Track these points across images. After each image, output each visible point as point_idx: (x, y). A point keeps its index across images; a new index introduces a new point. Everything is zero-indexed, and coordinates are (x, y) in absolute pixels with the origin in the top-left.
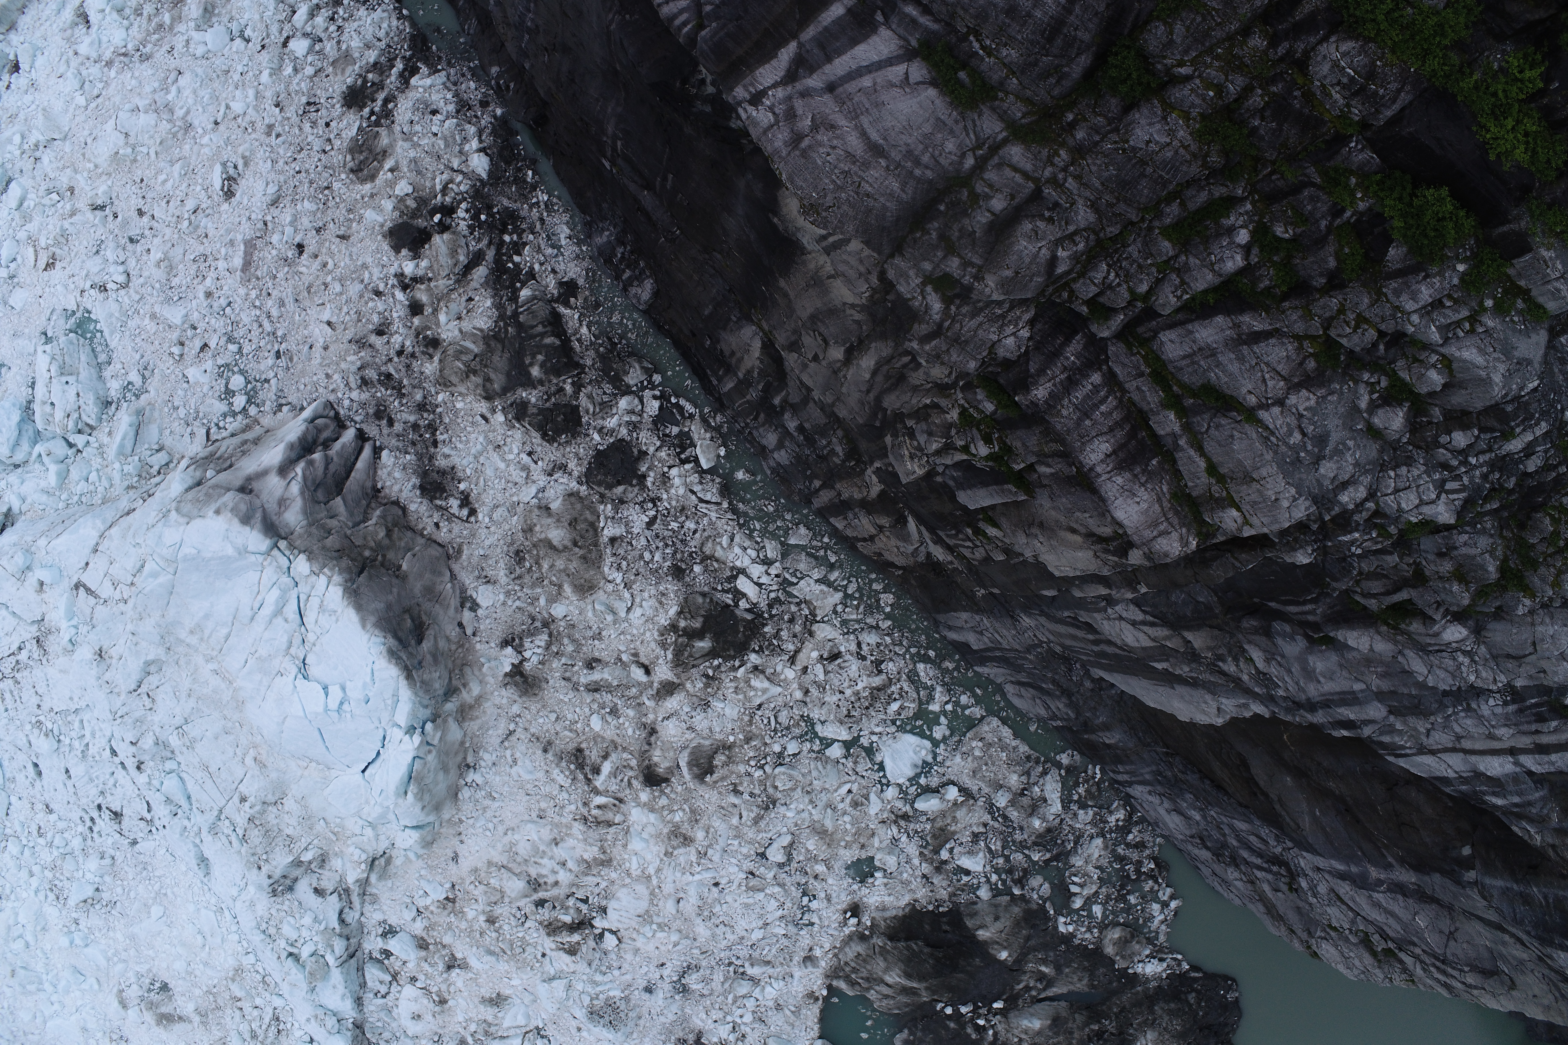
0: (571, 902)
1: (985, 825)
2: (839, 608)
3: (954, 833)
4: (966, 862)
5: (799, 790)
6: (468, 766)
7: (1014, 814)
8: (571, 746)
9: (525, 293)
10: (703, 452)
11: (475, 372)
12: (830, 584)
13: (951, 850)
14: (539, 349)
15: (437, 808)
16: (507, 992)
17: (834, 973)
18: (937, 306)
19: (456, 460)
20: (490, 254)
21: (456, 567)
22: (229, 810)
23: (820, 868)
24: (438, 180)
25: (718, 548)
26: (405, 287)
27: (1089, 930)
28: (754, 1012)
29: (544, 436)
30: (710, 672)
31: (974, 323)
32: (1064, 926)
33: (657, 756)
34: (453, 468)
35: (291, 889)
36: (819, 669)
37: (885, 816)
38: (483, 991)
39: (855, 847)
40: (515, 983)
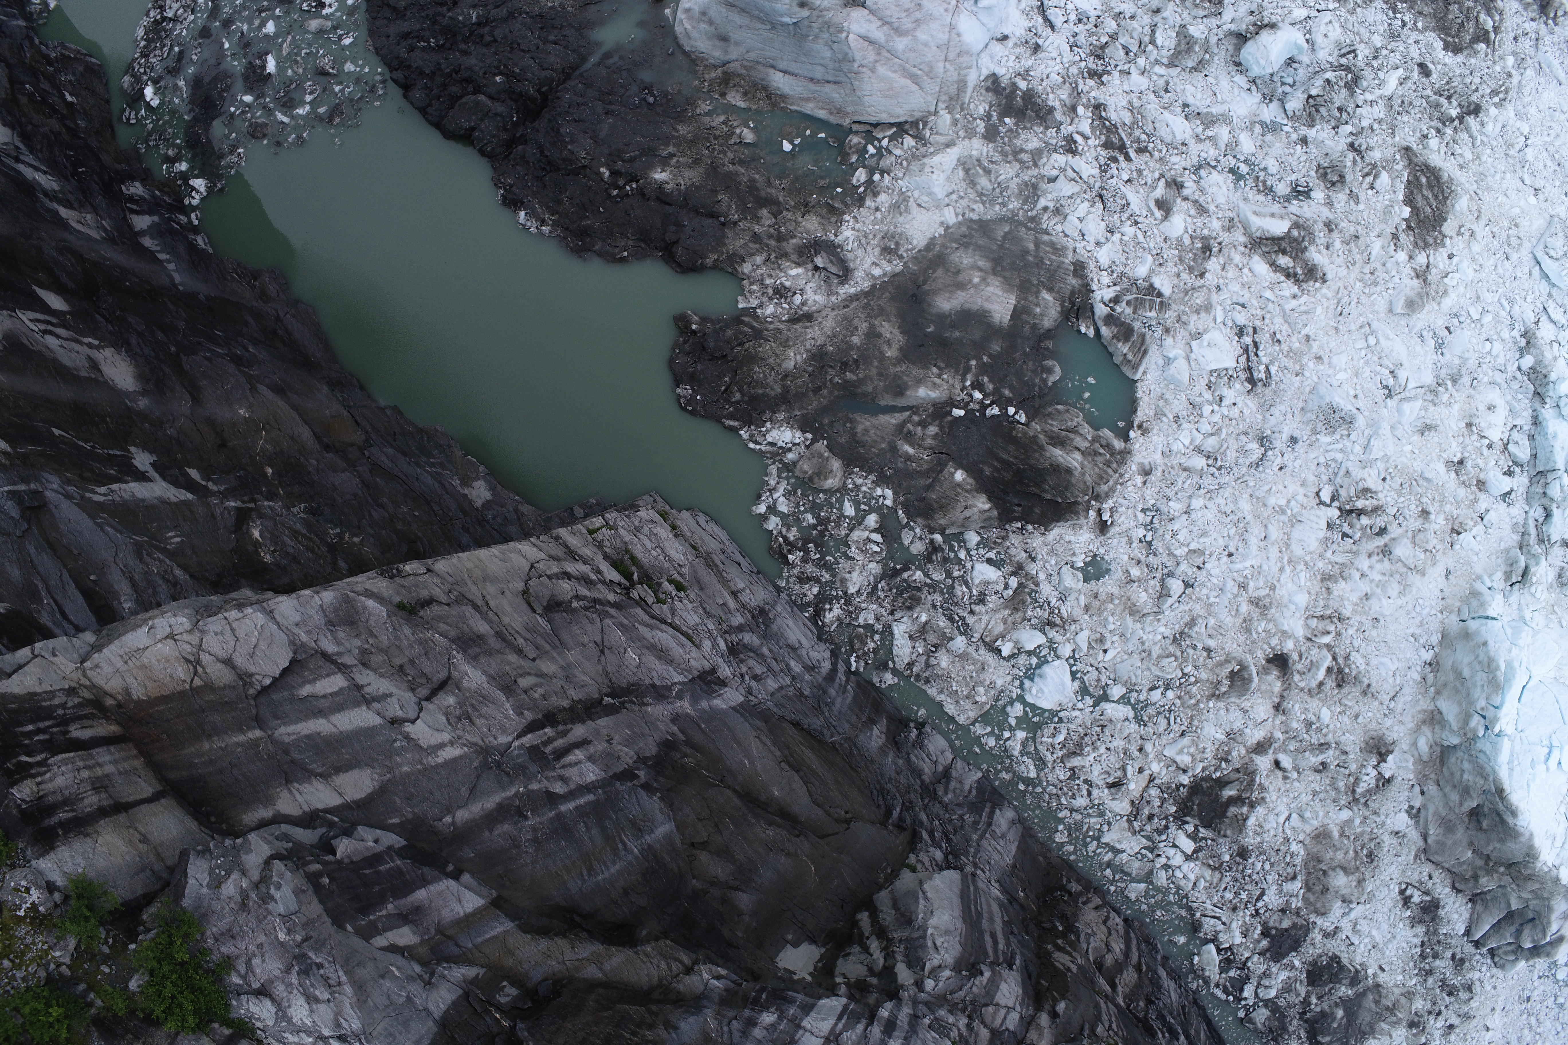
0: (1357, 535)
1: (972, 612)
2: (1105, 828)
3: (1006, 607)
4: (991, 573)
5: (1154, 655)
6: (1431, 666)
7: (943, 622)
8: (1346, 690)
10: (1212, 959)
12: (1113, 850)
13: (1006, 587)
14: (1334, 1032)
15: (1466, 633)
16: (1416, 438)
17: (1124, 458)
19: (1410, 934)
21: (1421, 845)
23: (1135, 572)
25: (1207, 878)
27: (857, 487)
28: (1201, 416)
29: (1339, 963)
30: (1223, 766)
32: (887, 496)
33: (1278, 686)
34: (1412, 927)
36: (1129, 772)
37: (1073, 628)
38: (1436, 439)
39: (1102, 597)
40: (1408, 448)
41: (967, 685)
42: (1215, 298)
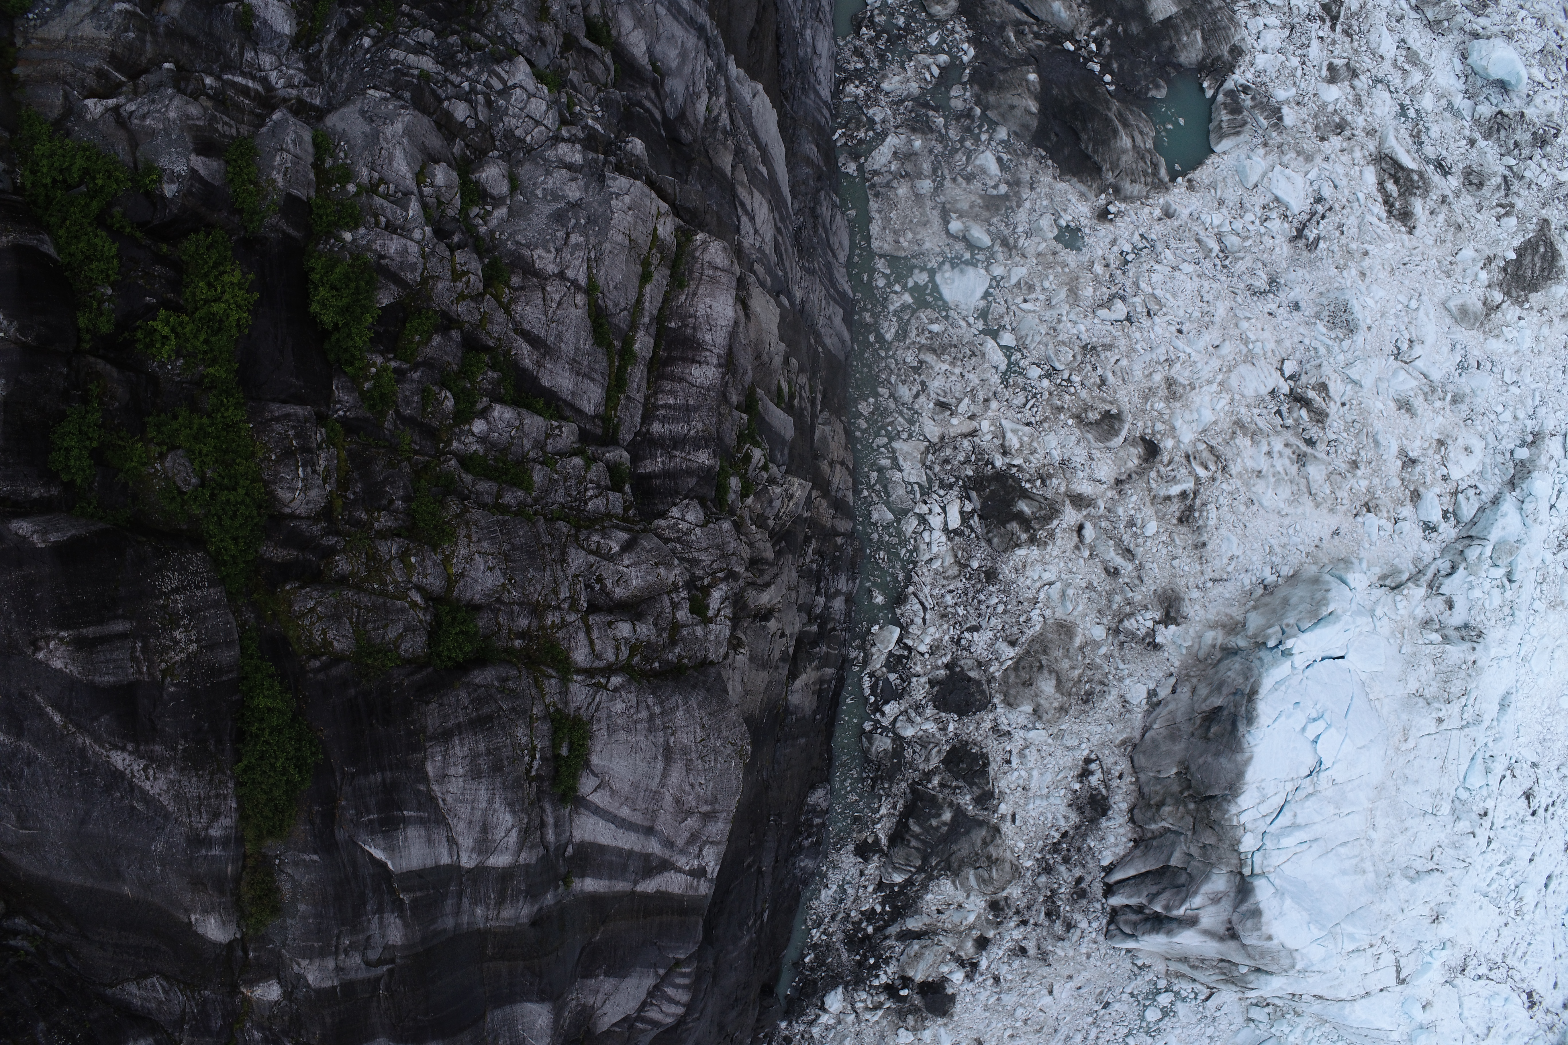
0: (1290, 422)
1: (954, 180)
2: (905, 435)
3: (981, 197)
4: (993, 168)
5: (1060, 338)
6: (1265, 587)
7: (926, 166)
8: (1183, 529)
9: (898, 878)
10: (889, 642)
11: (989, 858)
12: (894, 460)
13: (995, 187)
14: (928, 829)
15: (1316, 581)
16: (1392, 405)
17: (1160, 186)
18: (716, 595)
19: (1063, 809)
20: (893, 930)
21: (1137, 735)
22: (1456, 723)
23: (1098, 269)
24: (876, 1018)
25: (946, 564)
26: (975, 966)
27: (953, 32)
28: (1241, 217)
29: (986, 765)
30: (1039, 482)
31: (702, 556)
32: (969, 53)
33: (1133, 463)
34: (1070, 805)
35: (1466, 626)
36: (962, 408)
37: (1018, 259)
38: (1407, 422)
39: (1060, 259)
40: (1380, 406)
41: (903, 223)
42: (1319, 160)
